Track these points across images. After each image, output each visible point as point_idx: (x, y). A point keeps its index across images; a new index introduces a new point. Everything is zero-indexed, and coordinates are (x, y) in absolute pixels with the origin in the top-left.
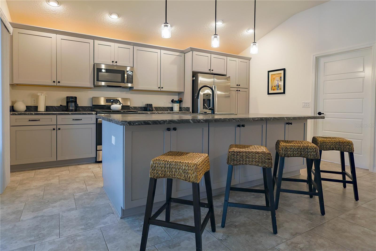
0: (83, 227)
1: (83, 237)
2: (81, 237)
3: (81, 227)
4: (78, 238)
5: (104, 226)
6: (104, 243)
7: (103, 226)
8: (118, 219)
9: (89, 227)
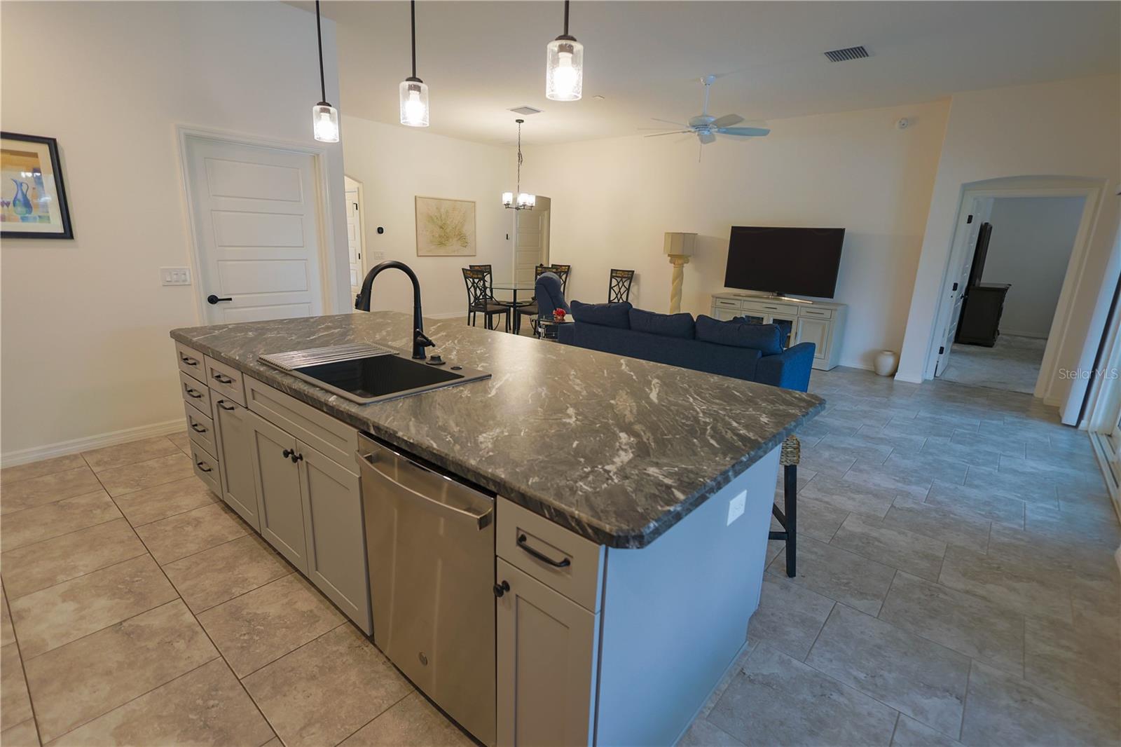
0: (835, 696)
1: (851, 670)
2: (855, 673)
3: (842, 700)
4: (862, 676)
5: (793, 660)
6: (825, 628)
7: (795, 662)
8: (753, 649)
9: (823, 685)
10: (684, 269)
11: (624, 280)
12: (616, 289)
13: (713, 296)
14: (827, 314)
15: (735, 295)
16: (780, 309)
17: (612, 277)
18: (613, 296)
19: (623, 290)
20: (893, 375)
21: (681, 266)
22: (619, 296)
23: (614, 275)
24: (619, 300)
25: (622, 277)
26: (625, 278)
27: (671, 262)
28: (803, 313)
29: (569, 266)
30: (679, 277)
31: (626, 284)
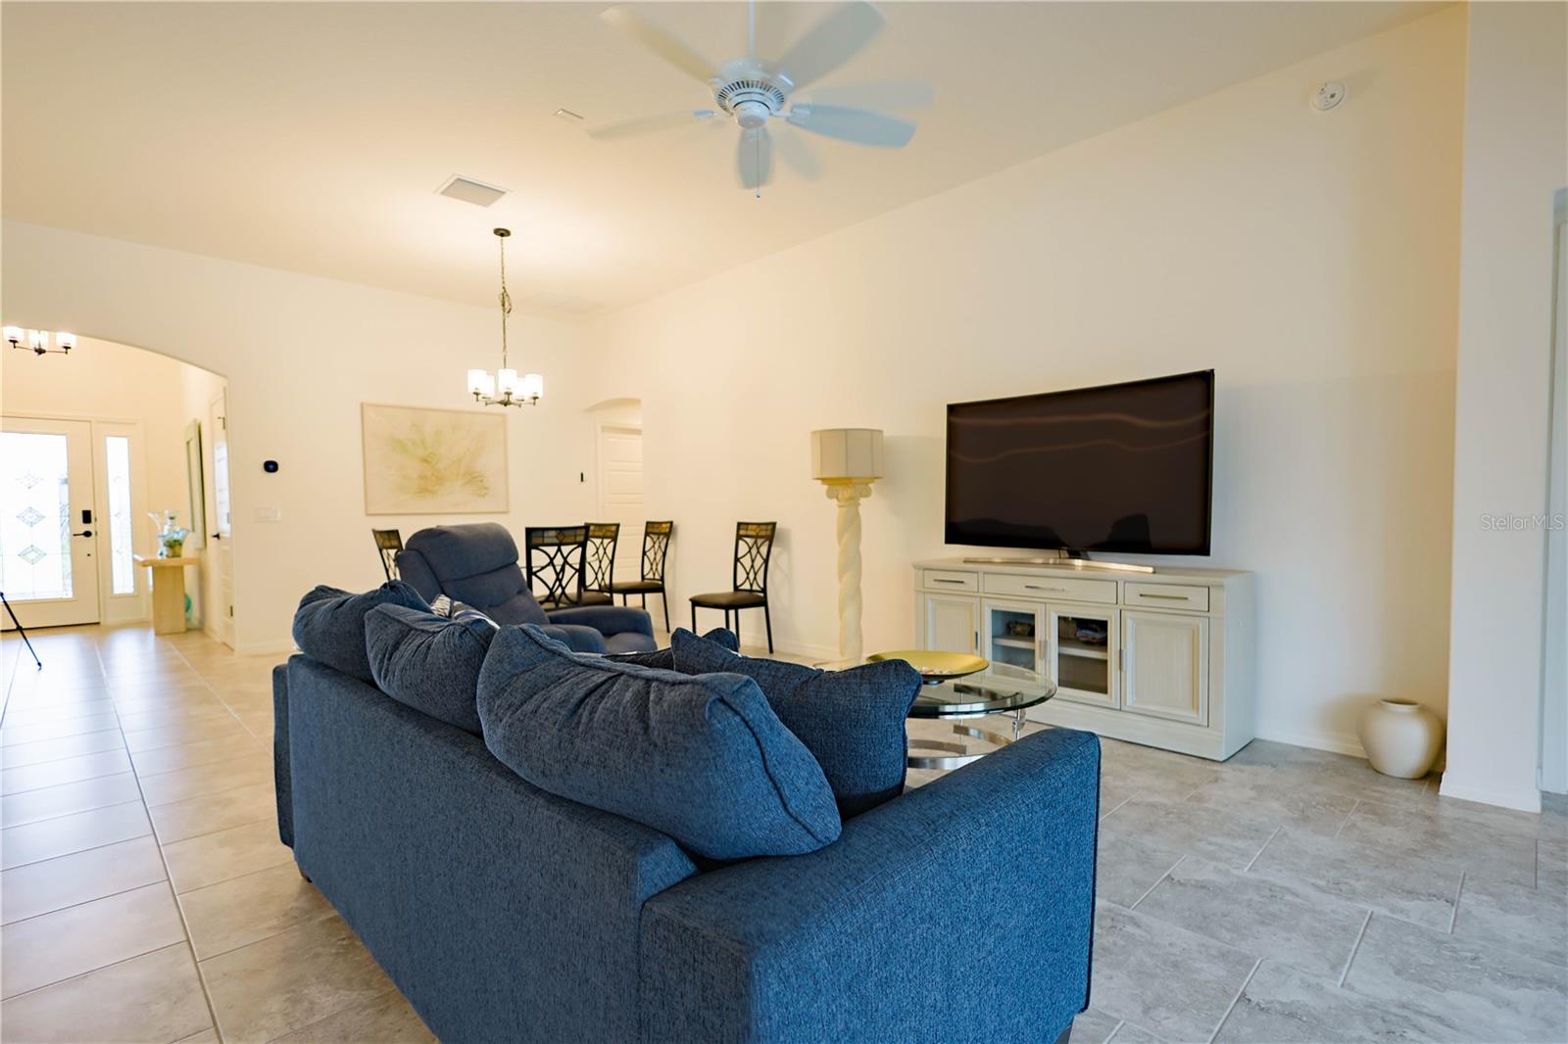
10: (860, 509)
11: (760, 541)
12: (747, 561)
13: (916, 567)
14: (1197, 599)
15: (966, 562)
16: (1074, 590)
17: (739, 537)
18: (741, 576)
19: (759, 561)
20: (1432, 774)
21: (853, 503)
22: (752, 576)
23: (742, 532)
24: (751, 585)
25: (756, 537)
26: (762, 537)
27: (830, 495)
28: (1131, 595)
29: (671, 523)
30: (851, 525)
31: (764, 550)
